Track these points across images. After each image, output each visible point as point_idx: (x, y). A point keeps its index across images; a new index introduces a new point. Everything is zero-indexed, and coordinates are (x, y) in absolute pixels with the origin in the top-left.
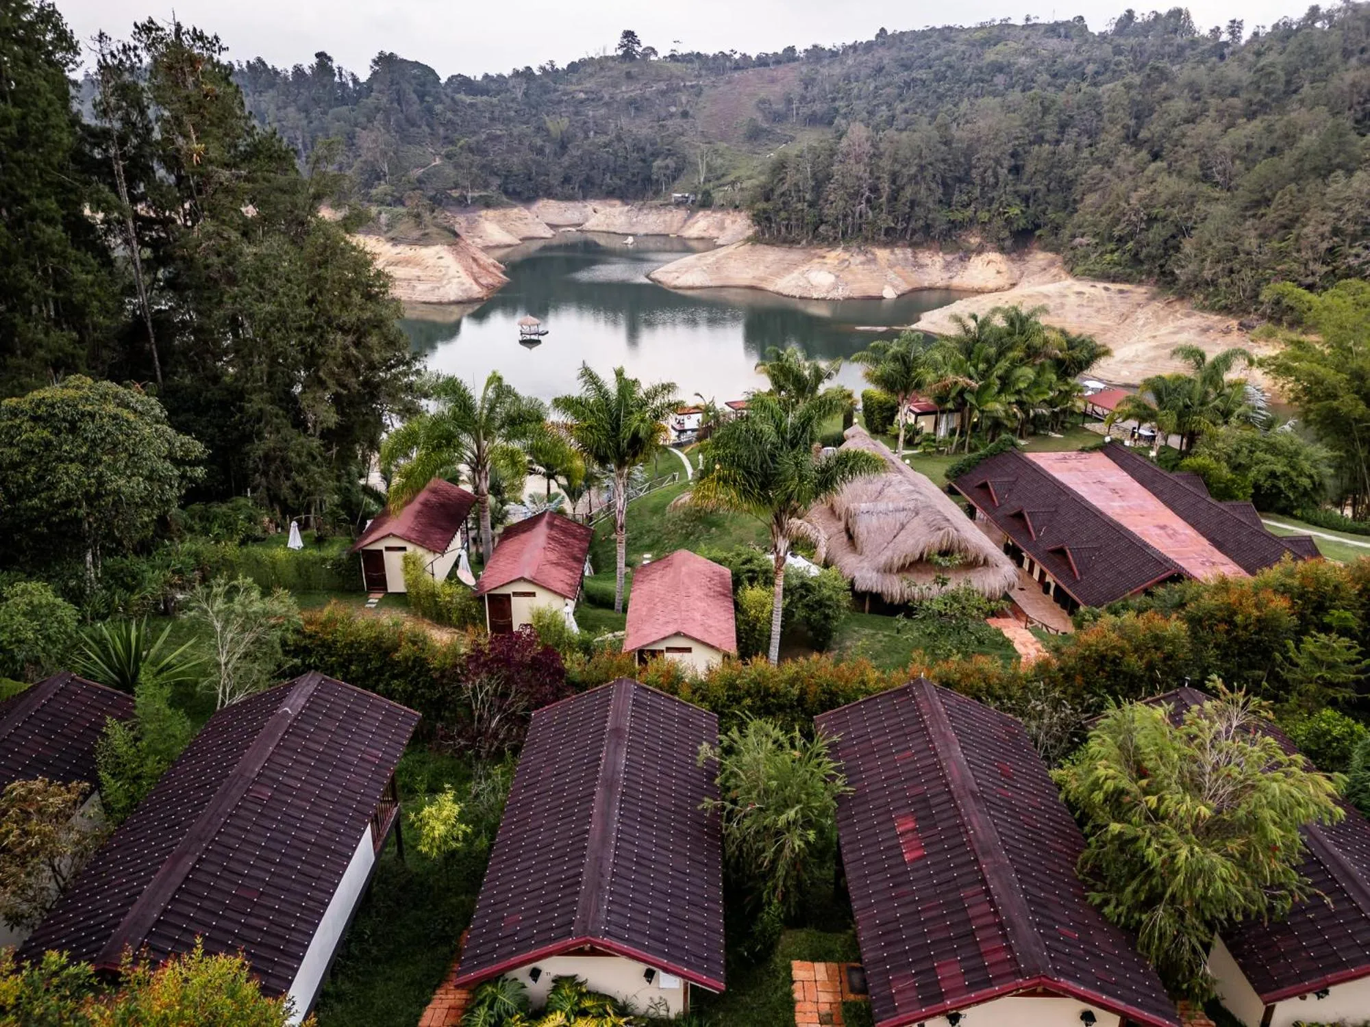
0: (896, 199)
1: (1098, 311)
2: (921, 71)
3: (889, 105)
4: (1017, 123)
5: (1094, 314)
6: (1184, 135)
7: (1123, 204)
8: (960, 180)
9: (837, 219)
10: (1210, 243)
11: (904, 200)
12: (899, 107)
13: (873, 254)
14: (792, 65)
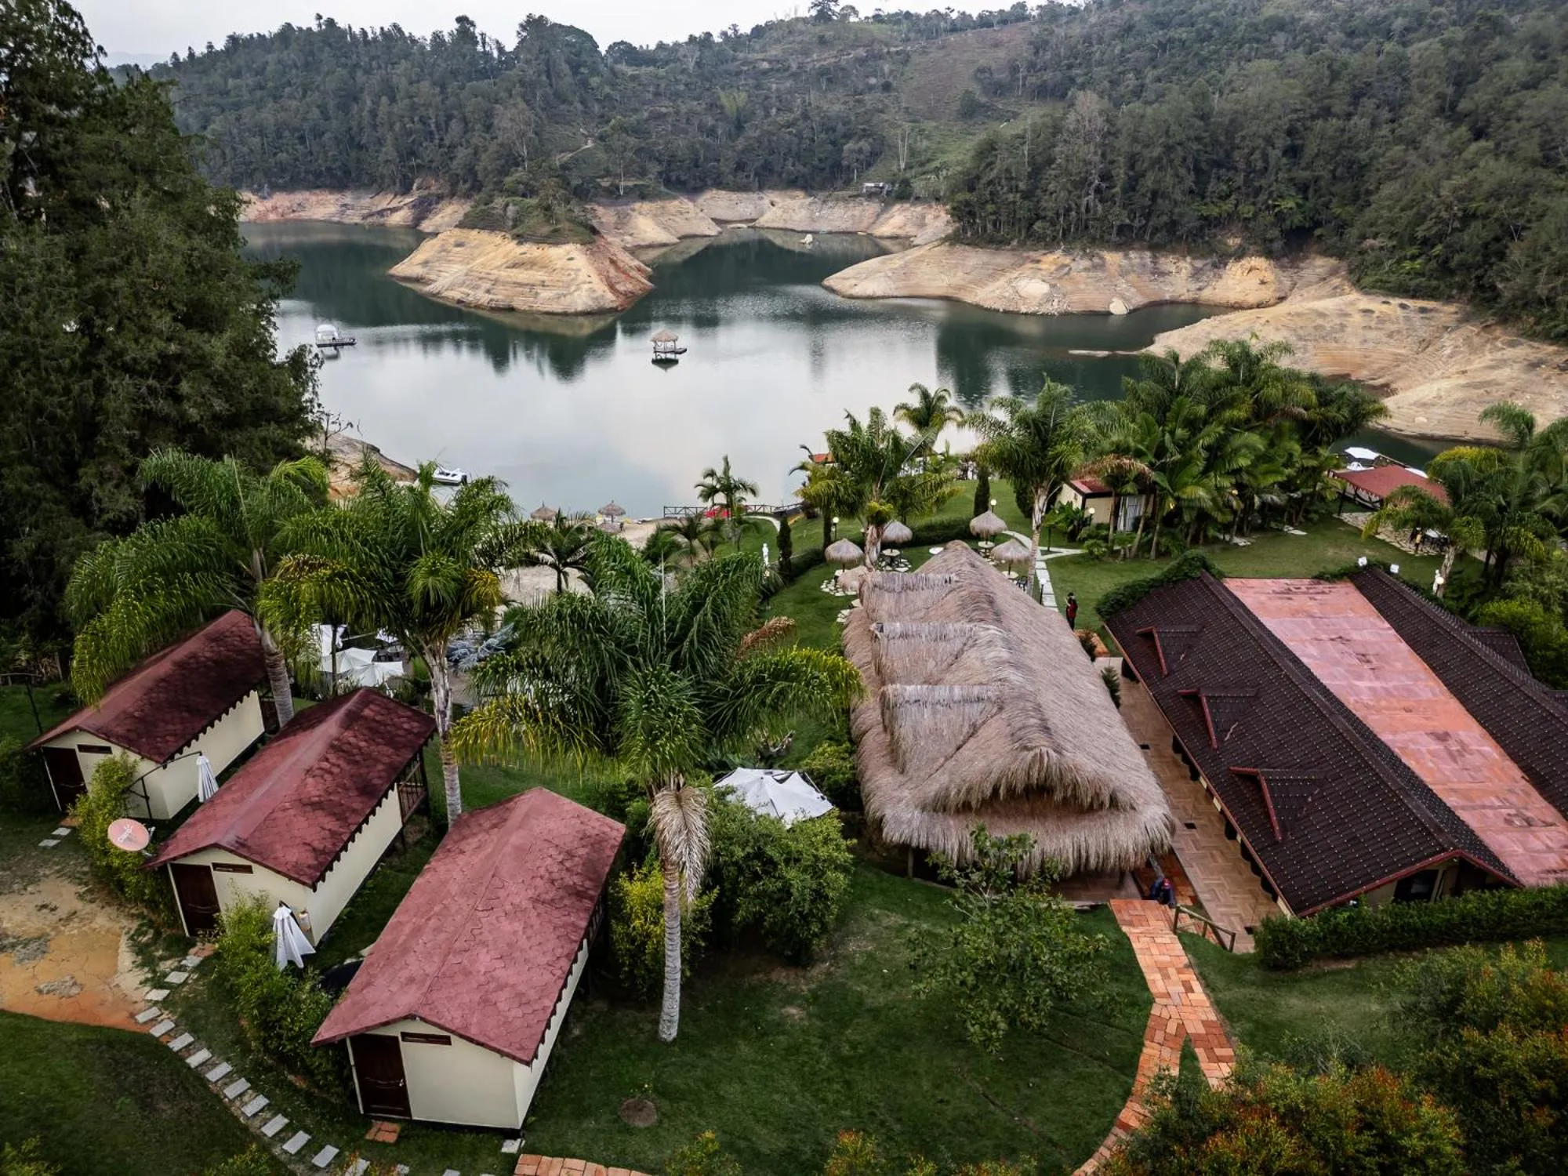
0: (1133, 189)
1: (1390, 335)
2: (1180, 30)
3: (1139, 73)
4: (1296, 92)
5: (1385, 339)
6: (1520, 105)
7: (1431, 196)
8: (1218, 164)
9: (1058, 214)
10: (1547, 249)
11: (1143, 190)
12: (1150, 74)
13: (1102, 258)
14: (1021, 24)
